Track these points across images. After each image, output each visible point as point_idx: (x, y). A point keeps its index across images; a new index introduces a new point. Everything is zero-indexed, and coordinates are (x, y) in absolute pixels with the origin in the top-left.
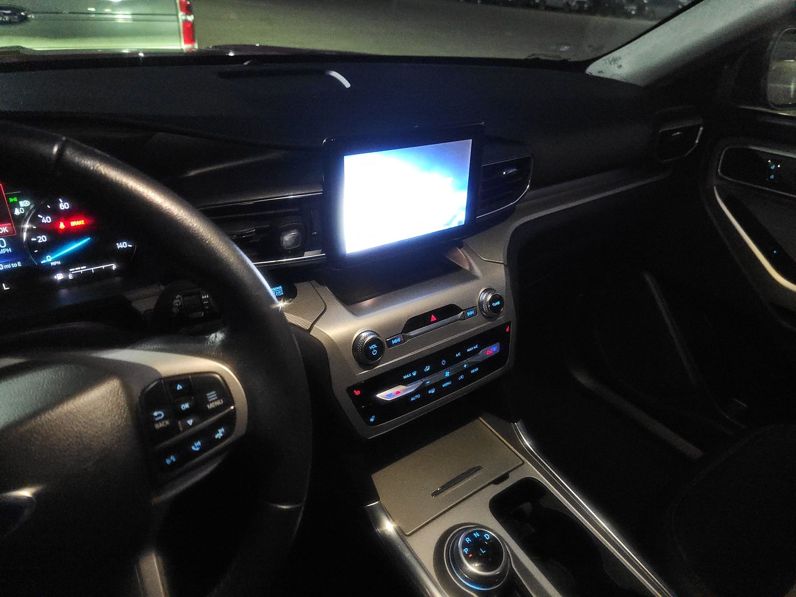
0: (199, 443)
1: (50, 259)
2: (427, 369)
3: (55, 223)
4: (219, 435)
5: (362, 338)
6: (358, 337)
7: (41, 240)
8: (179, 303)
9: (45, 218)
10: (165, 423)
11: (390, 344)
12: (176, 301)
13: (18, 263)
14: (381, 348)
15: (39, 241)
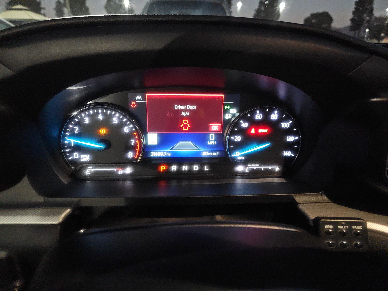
1: (238, 155)
3: (249, 128)
7: (237, 139)
9: (244, 124)
13: (217, 153)
15: (236, 140)
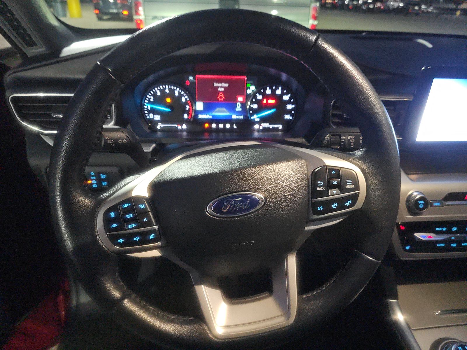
0: (336, 205)
2: (455, 229)
3: (263, 100)
4: (347, 204)
5: (413, 195)
6: (411, 194)
7: (255, 107)
8: (328, 138)
9: (259, 97)
10: (322, 188)
11: (432, 205)
12: (326, 137)
13: (242, 116)
14: (426, 205)
